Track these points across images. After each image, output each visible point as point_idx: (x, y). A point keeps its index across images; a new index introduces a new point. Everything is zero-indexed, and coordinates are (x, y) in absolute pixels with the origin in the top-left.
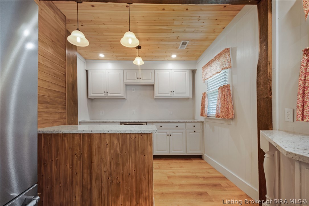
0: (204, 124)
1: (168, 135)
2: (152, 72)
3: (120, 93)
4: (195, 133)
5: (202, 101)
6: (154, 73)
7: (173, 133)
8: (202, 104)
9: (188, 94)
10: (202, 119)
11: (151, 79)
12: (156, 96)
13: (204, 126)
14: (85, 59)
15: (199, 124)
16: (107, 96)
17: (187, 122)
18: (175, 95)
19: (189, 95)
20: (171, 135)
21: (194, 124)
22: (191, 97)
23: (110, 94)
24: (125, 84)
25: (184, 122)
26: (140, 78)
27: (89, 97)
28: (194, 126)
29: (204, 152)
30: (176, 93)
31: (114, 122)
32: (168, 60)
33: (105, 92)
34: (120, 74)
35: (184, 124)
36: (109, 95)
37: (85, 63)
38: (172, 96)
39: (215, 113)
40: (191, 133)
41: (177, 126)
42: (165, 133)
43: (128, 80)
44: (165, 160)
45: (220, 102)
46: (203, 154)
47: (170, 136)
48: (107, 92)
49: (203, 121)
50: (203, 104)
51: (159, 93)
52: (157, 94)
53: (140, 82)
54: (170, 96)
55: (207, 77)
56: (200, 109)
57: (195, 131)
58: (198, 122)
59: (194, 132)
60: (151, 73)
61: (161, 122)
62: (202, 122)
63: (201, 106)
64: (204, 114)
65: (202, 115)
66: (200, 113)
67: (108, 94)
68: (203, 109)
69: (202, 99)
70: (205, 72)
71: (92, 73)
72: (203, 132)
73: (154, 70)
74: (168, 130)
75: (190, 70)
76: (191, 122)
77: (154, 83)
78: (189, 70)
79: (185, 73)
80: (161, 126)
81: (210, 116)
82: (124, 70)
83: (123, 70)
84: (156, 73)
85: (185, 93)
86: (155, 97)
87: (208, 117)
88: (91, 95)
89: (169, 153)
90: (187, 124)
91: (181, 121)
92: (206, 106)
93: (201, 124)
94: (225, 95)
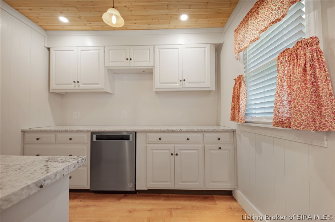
0: (237, 135)
1: (172, 154)
2: (150, 49)
3: (98, 84)
4: (220, 151)
5: (234, 93)
6: (154, 51)
7: (182, 151)
8: (234, 98)
9: (208, 83)
10: (233, 125)
11: (148, 60)
12: (156, 87)
13: (238, 139)
14: (45, 30)
15: (228, 134)
16: (78, 88)
17: (206, 132)
18: (188, 85)
19: (210, 86)
20: (177, 155)
21: (219, 135)
22: (213, 88)
23: (84, 84)
24: (108, 69)
25: (201, 132)
26: (131, 59)
27: (51, 91)
28: (219, 139)
29: (237, 186)
30: (189, 83)
31: (79, 130)
32: (175, 28)
33: (74, 82)
34: (99, 52)
35: (200, 135)
36: (82, 86)
37: (45, 36)
38: (182, 87)
39: (272, 116)
40: (212, 152)
41: (188, 139)
42: (167, 151)
43: (111, 62)
44: (165, 200)
45: (285, 87)
46: (235, 189)
47: (176, 157)
48: (78, 82)
49: (236, 130)
50: (236, 98)
51: (161, 83)
52: (158, 84)
53: (130, 66)
54: (179, 87)
55: (245, 44)
56: (230, 107)
57: (220, 148)
58: (225, 131)
59: (218, 148)
60: (148, 51)
61: (160, 132)
62: (234, 131)
63: (233, 101)
64: (237, 117)
65: (233, 118)
66: (229, 116)
67: (79, 86)
68: (236, 107)
69: (234, 89)
70: (240, 37)
71: (57, 52)
72: (235, 149)
73: (154, 45)
74: (173, 145)
75: (213, 44)
76: (214, 131)
77: (154, 66)
78: (210, 44)
79: (204, 49)
80: (160, 139)
81: (253, 120)
82: (106, 47)
83: (104, 46)
84: (157, 51)
85: (204, 82)
86: (155, 90)
87: (246, 122)
88: (53, 86)
89: (174, 187)
90: (206, 134)
91: (196, 128)
92: (242, 103)
93: (232, 134)
94: (305, 64)
